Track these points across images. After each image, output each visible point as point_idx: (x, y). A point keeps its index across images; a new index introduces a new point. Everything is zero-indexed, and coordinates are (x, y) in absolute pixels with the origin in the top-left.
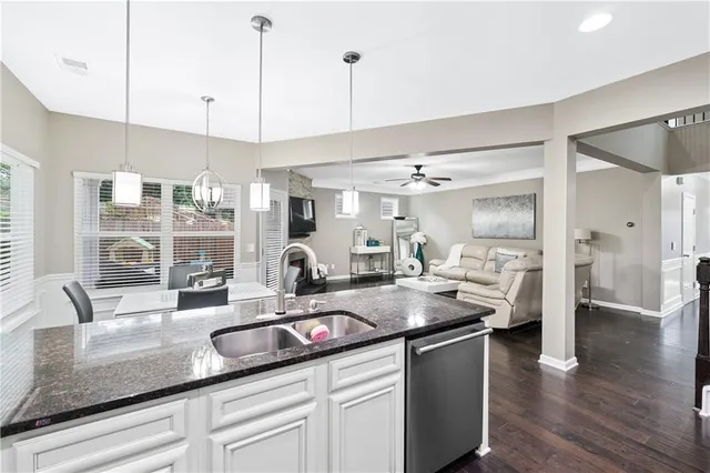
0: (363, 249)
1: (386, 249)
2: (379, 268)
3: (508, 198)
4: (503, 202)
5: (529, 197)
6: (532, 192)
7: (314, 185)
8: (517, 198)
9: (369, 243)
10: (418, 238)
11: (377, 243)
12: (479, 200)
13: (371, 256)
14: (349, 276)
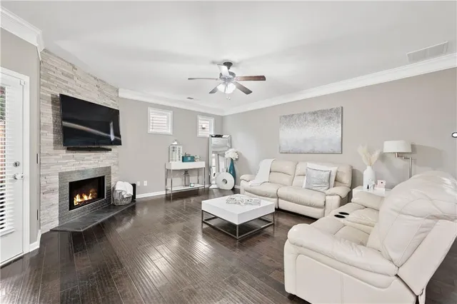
0: (178, 165)
1: (201, 164)
2: (195, 184)
3: (314, 113)
4: (309, 118)
5: (336, 111)
6: (339, 106)
7: (121, 95)
8: (323, 112)
9: (184, 159)
10: (231, 154)
11: (193, 159)
12: (285, 117)
13: (186, 172)
14: (164, 193)
